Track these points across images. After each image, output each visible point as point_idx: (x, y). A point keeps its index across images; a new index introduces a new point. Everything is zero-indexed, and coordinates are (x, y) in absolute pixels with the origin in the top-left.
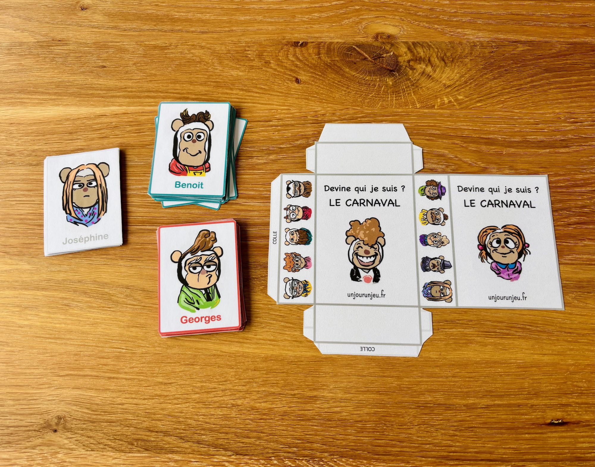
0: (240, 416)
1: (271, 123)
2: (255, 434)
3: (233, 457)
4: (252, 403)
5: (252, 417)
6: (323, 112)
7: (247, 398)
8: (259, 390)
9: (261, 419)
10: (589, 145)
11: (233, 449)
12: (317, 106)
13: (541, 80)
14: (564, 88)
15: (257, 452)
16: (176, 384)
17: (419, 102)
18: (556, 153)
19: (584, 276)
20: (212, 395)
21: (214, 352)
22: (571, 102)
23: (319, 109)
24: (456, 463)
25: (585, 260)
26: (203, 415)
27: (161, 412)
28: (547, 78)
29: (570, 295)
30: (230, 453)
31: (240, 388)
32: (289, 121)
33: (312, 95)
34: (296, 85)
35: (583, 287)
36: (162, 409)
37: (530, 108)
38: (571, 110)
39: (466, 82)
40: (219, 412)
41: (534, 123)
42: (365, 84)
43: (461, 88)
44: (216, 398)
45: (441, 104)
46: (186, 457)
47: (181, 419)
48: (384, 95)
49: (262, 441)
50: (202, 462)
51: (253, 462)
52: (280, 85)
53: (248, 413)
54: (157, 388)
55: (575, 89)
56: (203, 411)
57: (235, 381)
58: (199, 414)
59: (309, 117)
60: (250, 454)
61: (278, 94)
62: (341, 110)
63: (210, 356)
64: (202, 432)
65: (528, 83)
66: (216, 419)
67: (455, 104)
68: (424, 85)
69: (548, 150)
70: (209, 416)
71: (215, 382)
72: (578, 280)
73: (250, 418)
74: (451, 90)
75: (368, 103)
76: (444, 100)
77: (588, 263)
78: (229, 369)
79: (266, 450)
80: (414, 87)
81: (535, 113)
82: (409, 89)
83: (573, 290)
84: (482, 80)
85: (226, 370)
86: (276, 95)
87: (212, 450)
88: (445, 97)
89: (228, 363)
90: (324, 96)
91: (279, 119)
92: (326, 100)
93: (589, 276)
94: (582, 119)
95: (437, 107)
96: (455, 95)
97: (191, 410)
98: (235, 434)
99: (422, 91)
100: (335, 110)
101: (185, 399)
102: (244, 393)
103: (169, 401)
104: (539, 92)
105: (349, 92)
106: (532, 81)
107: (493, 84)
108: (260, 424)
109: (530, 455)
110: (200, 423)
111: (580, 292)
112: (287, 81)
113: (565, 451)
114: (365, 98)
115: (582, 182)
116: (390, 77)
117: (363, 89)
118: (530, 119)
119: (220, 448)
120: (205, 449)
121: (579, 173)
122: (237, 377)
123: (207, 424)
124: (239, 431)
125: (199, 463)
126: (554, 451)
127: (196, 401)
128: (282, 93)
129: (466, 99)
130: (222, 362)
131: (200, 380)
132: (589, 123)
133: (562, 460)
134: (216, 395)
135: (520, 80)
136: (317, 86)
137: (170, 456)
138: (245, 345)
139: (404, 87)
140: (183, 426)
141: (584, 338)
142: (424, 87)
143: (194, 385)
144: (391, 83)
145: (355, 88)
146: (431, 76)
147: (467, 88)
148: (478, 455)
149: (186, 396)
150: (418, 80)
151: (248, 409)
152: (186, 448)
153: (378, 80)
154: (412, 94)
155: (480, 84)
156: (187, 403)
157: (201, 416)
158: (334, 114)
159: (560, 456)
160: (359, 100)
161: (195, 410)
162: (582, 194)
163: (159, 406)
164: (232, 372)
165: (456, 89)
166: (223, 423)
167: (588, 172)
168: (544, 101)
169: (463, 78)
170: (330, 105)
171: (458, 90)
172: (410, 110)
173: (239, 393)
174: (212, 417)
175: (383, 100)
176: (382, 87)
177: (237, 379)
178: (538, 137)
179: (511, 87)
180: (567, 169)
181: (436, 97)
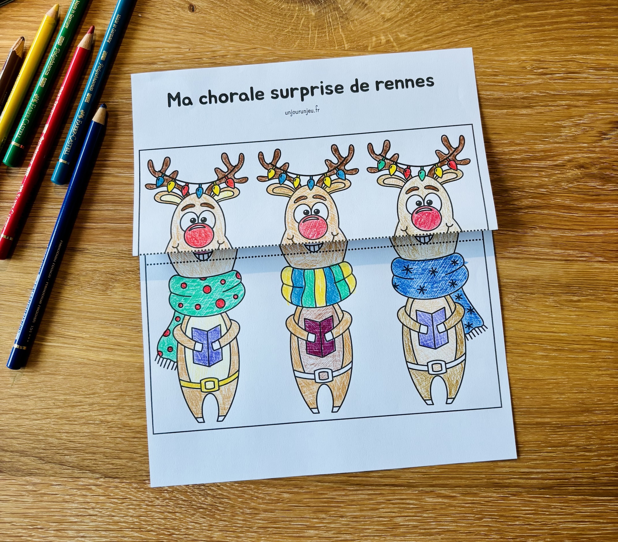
0: (110, 434)
1: (155, 66)
2: (127, 455)
3: (102, 480)
4: (125, 420)
5: (123, 435)
6: (222, 53)
7: (119, 413)
8: (133, 404)
9: (134, 438)
10: (557, 106)
11: (102, 471)
12: (215, 45)
13: (509, 13)
14: (535, 26)
15: (128, 475)
16: (35, 396)
17: (348, 42)
18: (515, 115)
19: (529, 273)
20: (77, 410)
21: (80, 360)
22: (542, 46)
23: (219, 47)
24: (356, 488)
25: (533, 253)
26: (67, 433)
27: (17, 429)
28: (516, 12)
29: (510, 296)
30: (98, 476)
31: (111, 402)
32: (178, 63)
33: (209, 29)
34: (190, 13)
35: (526, 287)
36: (18, 426)
37: (489, 53)
38: (541, 57)
39: (411, 14)
40: (85, 429)
41: (493, 73)
42: (280, 15)
43: (404, 23)
44: (82, 414)
45: (376, 44)
46: (47, 480)
47: (41, 437)
48: (303, 30)
49: (135, 463)
50: (65, 485)
51: (124, 485)
52: (169, 13)
53: (119, 431)
54: (11, 401)
55: (550, 27)
56: (67, 427)
57: (104, 394)
58: (61, 431)
59: (204, 59)
60: (121, 477)
61: (166, 26)
62: (247, 50)
63: (74, 364)
64: (66, 452)
65: (492, 17)
66: (81, 438)
67: (395, 44)
68: (356, 17)
69: (506, 111)
70: (74, 434)
71: (81, 395)
72: (522, 278)
73: (121, 436)
74: (392, 24)
75: (282, 41)
76: (381, 40)
77: (536, 257)
78: (97, 380)
79: (140, 472)
80: (343, 20)
81: (495, 61)
82: (336, 23)
83: (514, 290)
84: (432, 12)
85: (94, 381)
86: (162, 28)
87: (77, 473)
88: (382, 35)
89: (96, 373)
90: (225, 30)
91: (166, 62)
92: (228, 36)
93: (535, 273)
94: (553, 69)
95: (371, 48)
96: (396, 32)
97: (53, 426)
98: (104, 453)
99: (353, 26)
100: (239, 51)
101: (45, 414)
102: (114, 408)
103: (26, 417)
104: (503, 31)
105: (258, 26)
106: (496, 16)
107: (445, 18)
108: (132, 443)
109: (440, 480)
110: (63, 441)
111: (521, 292)
112: (178, 9)
113: (481, 476)
114: (278, 35)
115: (542, 154)
116: (313, 5)
117: (276, 21)
118: (487, 68)
119: (86, 470)
120: (69, 471)
121: (540, 142)
122: (106, 389)
123: (72, 443)
124: (108, 450)
125: (61, 487)
126: (468, 476)
127: (58, 417)
128: (170, 24)
129: (410, 38)
130: (89, 371)
131: (62, 392)
132: (562, 75)
133: (476, 486)
134: (82, 410)
135: (481, 13)
136: (218, 16)
137: (28, 478)
138: (117, 352)
139: (331, 20)
140: (44, 445)
141: (519, 348)
142: (356, 20)
143: (56, 397)
144: (313, 14)
145: (266, 20)
146: (366, 5)
147: (412, 23)
148: (382, 480)
149: (46, 410)
150: (350, 10)
151: (119, 426)
152: (47, 470)
153: (297, 8)
154: (340, 30)
155: (429, 17)
156: (47, 418)
157: (64, 434)
158: (237, 55)
159: (476, 481)
160: (271, 36)
161: (57, 427)
162: (540, 169)
163: (14, 422)
164: (101, 383)
165: (398, 23)
166: (90, 442)
167: (551, 141)
168: (508, 43)
169: (408, 9)
170: (232, 43)
171: (399, 26)
172: (336, 52)
173: (109, 408)
174: (78, 434)
175: (301, 38)
176: (302, 18)
177: (107, 391)
178: (495, 93)
179: (469, 24)
180: (525, 136)
181: (371, 34)
